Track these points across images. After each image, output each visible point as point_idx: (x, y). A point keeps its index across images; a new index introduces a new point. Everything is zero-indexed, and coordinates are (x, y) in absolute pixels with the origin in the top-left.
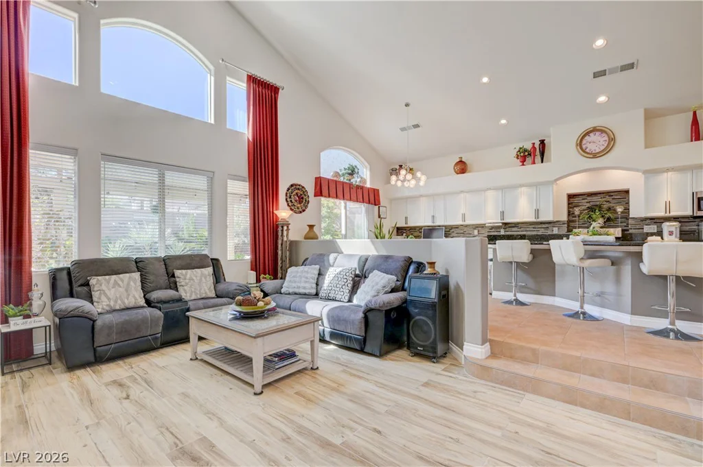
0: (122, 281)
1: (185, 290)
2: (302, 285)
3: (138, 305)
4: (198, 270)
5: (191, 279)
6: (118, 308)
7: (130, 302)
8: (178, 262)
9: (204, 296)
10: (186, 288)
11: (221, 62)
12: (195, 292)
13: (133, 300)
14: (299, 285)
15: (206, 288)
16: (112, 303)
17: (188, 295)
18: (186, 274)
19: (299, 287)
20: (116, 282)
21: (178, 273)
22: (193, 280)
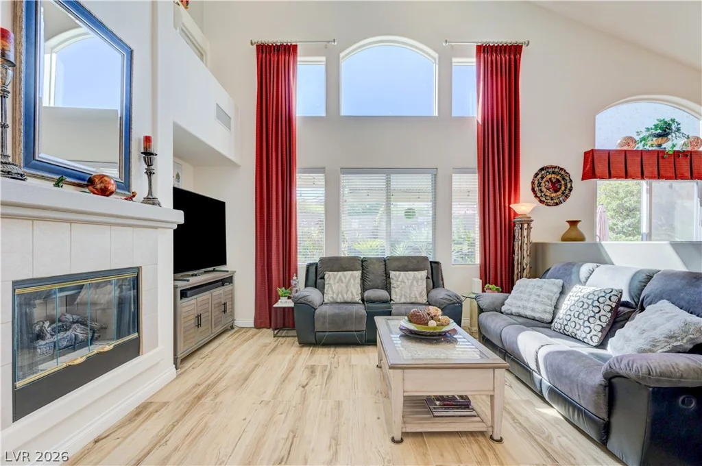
0: (346, 277)
1: (395, 291)
2: (530, 305)
3: (354, 301)
4: (411, 273)
5: (403, 282)
6: (339, 301)
7: (348, 297)
8: (396, 264)
9: (413, 300)
10: (397, 289)
11: (444, 44)
12: (405, 295)
13: (350, 296)
14: (526, 304)
15: (416, 292)
16: (335, 296)
17: (398, 297)
18: (399, 275)
19: (525, 308)
20: (340, 279)
21: (392, 274)
22: (404, 282)
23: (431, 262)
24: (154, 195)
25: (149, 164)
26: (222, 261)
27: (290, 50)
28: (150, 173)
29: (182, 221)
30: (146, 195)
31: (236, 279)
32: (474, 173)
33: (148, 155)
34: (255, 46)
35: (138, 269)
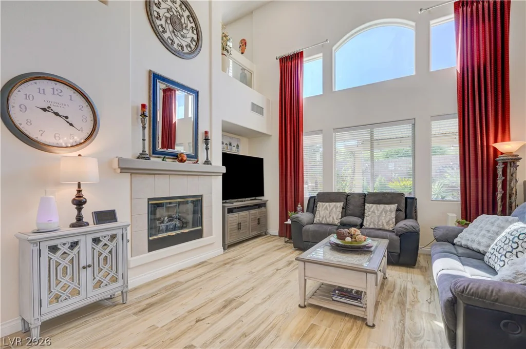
0: (330, 206)
1: (367, 219)
3: (334, 223)
4: (382, 206)
5: (373, 212)
6: (323, 222)
7: (330, 220)
8: (372, 198)
9: (381, 227)
10: (368, 218)
11: (419, 13)
12: (373, 222)
13: (332, 220)
15: (384, 221)
16: (321, 219)
17: (368, 224)
18: (372, 207)
20: (326, 208)
21: (367, 206)
22: (375, 213)
23: (406, 198)
24: (209, 159)
25: (207, 144)
26: (262, 194)
27: (299, 56)
28: (207, 149)
29: (225, 171)
30: (205, 159)
31: (268, 204)
32: (454, 118)
33: (207, 140)
34: (278, 60)
35: (201, 196)
